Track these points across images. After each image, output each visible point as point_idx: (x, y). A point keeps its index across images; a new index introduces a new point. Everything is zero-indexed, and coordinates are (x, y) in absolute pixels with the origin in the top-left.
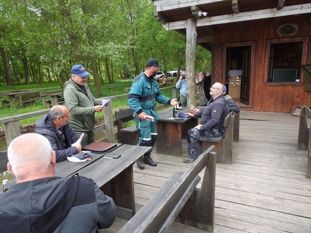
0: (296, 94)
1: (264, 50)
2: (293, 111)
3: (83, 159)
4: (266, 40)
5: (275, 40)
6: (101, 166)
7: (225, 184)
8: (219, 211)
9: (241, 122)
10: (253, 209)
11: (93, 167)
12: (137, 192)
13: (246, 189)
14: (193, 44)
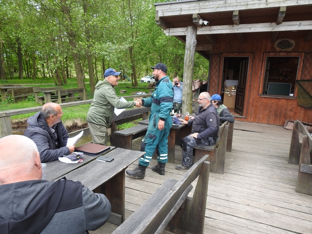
0: (290, 108)
1: (261, 63)
2: (285, 124)
3: (74, 160)
4: (264, 53)
5: (272, 54)
6: (93, 168)
7: (216, 193)
8: (209, 220)
9: (235, 132)
10: (243, 221)
11: (85, 169)
12: (127, 197)
13: (236, 200)
14: (192, 52)
